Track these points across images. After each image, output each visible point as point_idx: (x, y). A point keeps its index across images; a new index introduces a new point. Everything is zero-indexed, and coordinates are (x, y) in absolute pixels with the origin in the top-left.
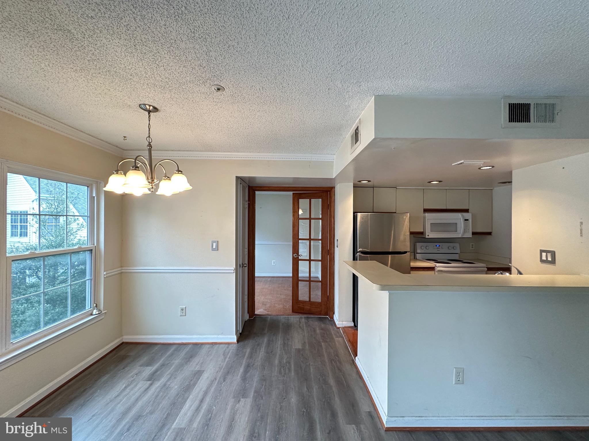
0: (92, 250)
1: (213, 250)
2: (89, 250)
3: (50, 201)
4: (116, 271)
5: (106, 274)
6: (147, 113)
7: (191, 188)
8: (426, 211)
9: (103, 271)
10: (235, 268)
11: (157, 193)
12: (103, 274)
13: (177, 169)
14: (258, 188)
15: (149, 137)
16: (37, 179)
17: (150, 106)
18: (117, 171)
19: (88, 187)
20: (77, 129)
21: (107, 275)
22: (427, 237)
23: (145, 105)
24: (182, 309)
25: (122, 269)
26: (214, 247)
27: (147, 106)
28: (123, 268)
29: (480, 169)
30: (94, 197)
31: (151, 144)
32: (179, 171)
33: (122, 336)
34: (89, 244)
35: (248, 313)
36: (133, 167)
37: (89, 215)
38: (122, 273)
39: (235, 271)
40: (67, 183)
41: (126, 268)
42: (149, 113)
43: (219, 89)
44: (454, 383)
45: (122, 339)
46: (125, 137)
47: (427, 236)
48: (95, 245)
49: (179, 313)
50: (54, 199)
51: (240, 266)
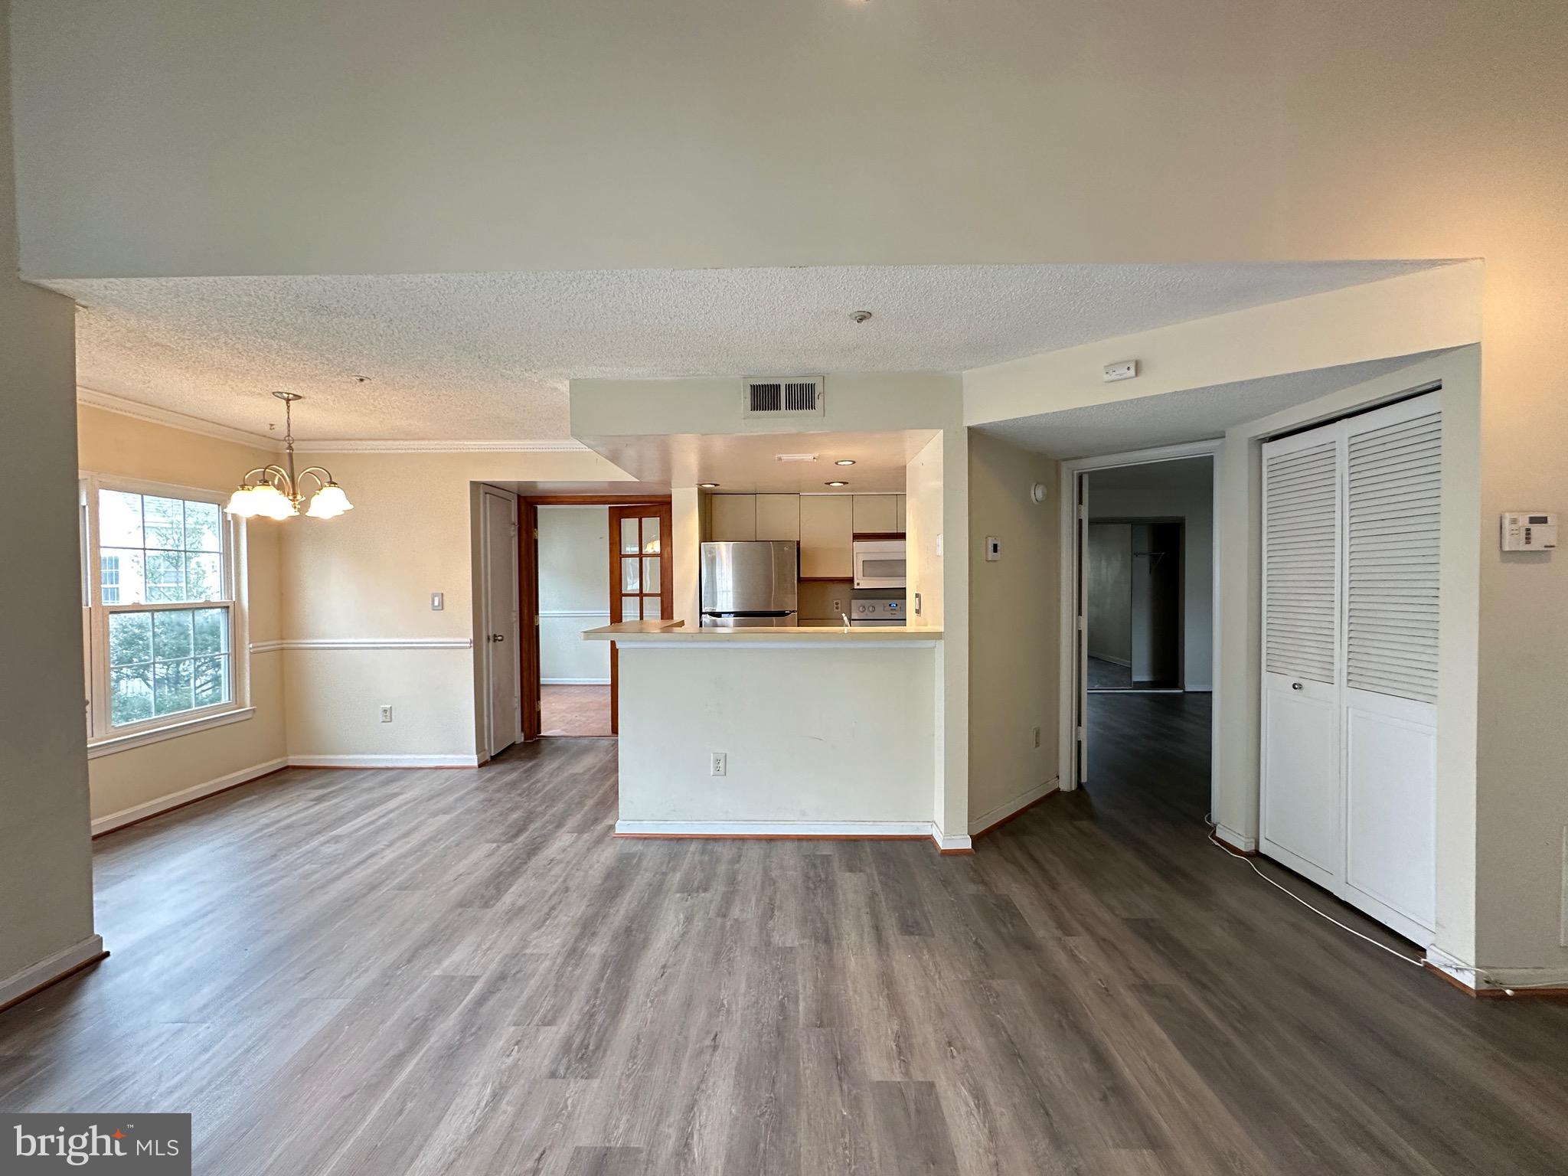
0: (228, 607)
1: (434, 608)
2: (224, 607)
3: (164, 531)
4: (273, 644)
5: (253, 647)
6: (284, 402)
7: (351, 507)
8: (857, 537)
9: (247, 642)
10: (472, 638)
11: (307, 514)
12: (248, 647)
13: (329, 480)
14: (540, 500)
15: (289, 436)
16: (140, 496)
17: (288, 394)
18: (243, 487)
19: (219, 505)
20: (196, 418)
21: (255, 649)
22: (856, 587)
23: (281, 393)
24: (385, 711)
25: (282, 644)
26: (436, 604)
27: (284, 394)
28: (285, 641)
29: (837, 463)
30: (230, 521)
31: (292, 445)
32: (332, 483)
33: (288, 756)
34: (223, 597)
35: (522, 730)
36: (260, 481)
37: (221, 551)
38: (282, 649)
39: (472, 645)
40: (184, 500)
41: (289, 641)
42: (287, 403)
43: (362, 380)
44: (712, 774)
45: (286, 761)
46: (272, 425)
47: (856, 584)
48: (234, 600)
49: (381, 718)
50: (172, 528)
51: (489, 639)
